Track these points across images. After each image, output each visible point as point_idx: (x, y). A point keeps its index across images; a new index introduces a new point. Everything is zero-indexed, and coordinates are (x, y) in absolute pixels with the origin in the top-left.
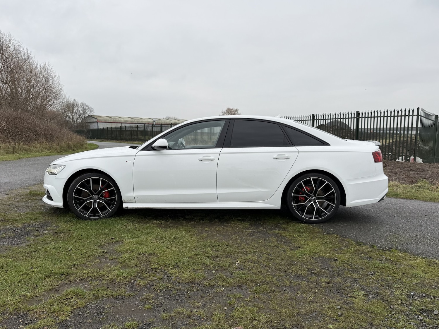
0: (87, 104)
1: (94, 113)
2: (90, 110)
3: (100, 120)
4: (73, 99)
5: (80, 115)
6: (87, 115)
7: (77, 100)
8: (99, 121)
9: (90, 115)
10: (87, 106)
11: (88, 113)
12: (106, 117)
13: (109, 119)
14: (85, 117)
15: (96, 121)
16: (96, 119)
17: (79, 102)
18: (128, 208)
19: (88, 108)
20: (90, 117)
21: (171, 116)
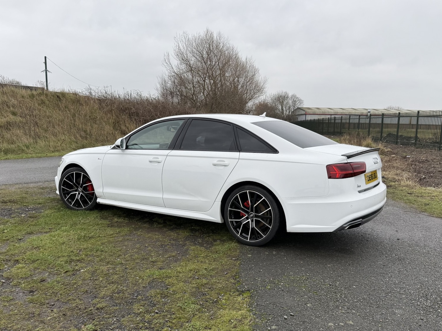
0: (297, 96)
1: (303, 105)
2: (300, 102)
3: (309, 112)
4: (284, 91)
5: (290, 108)
6: (297, 108)
7: (288, 92)
8: (307, 113)
9: (299, 107)
10: (297, 98)
11: (298, 105)
12: (316, 109)
13: (318, 111)
14: (294, 109)
15: (304, 113)
16: (305, 111)
17: (290, 95)
18: (100, 203)
19: (298, 100)
20: (299, 109)
21: (394, 106)
